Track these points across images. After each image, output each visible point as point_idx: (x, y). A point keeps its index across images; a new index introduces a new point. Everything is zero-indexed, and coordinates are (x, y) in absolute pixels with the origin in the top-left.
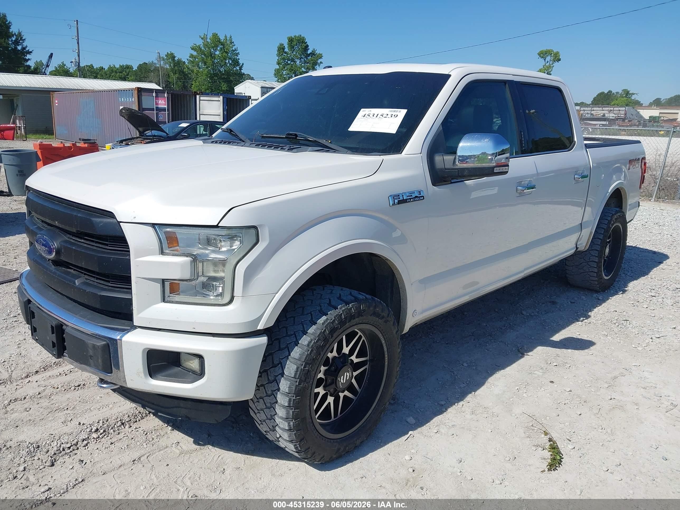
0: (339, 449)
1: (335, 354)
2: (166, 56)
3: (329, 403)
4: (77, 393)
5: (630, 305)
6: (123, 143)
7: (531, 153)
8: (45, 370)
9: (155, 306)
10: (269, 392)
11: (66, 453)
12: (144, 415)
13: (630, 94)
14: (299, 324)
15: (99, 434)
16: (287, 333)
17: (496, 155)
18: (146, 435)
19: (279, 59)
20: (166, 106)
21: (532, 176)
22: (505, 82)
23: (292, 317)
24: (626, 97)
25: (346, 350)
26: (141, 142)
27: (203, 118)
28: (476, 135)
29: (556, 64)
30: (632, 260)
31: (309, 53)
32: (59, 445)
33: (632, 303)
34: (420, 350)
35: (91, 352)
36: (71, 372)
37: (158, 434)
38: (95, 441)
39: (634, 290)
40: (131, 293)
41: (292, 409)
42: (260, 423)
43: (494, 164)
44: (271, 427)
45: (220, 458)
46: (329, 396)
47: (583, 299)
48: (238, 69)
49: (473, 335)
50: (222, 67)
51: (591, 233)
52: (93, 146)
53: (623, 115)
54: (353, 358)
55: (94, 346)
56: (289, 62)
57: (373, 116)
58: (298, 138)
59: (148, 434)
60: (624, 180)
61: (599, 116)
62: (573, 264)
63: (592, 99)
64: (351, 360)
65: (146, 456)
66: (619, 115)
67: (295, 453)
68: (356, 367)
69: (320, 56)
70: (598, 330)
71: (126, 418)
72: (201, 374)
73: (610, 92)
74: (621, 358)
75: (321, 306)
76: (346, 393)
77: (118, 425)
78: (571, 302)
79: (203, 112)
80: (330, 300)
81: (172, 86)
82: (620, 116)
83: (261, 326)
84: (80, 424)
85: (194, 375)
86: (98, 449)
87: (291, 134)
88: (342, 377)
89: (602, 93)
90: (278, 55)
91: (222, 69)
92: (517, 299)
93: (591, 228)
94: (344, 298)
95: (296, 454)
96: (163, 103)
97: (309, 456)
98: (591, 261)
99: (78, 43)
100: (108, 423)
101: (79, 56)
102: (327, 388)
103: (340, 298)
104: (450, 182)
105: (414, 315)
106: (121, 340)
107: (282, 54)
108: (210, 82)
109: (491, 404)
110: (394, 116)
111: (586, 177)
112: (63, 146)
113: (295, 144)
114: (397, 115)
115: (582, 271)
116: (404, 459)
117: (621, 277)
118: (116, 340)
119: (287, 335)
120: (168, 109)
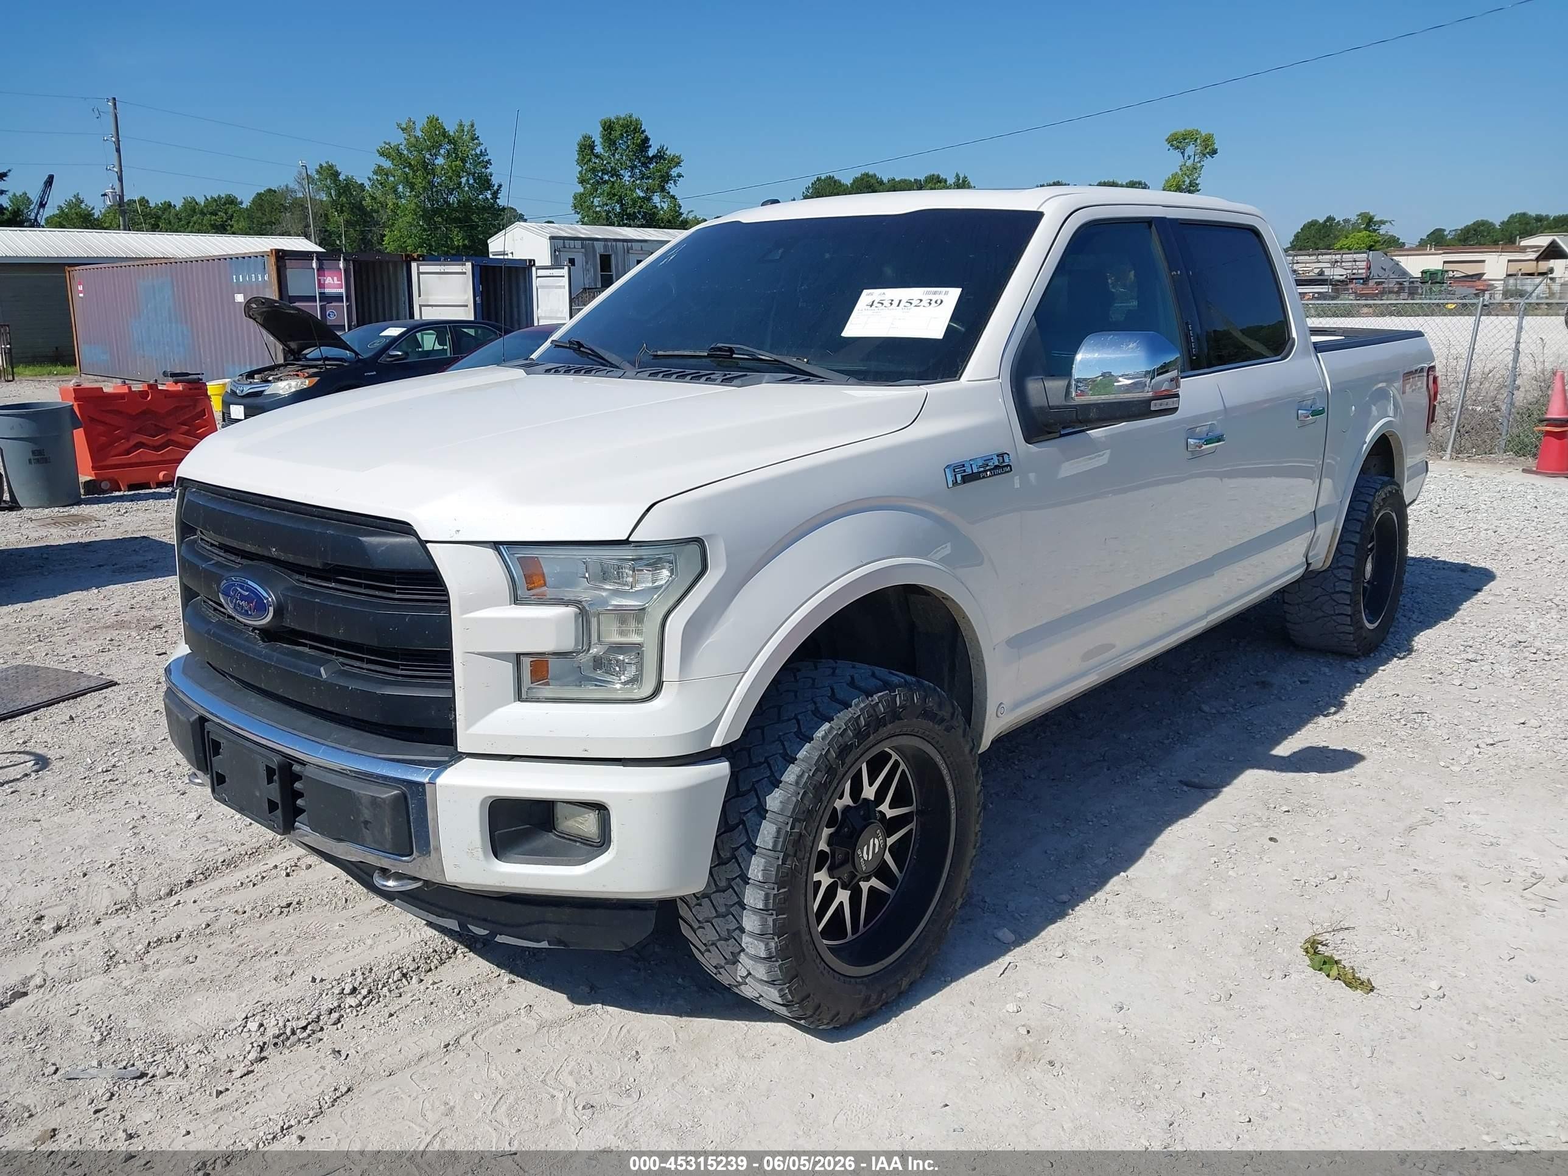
0: (867, 999)
1: (847, 800)
2: (318, 172)
3: (841, 903)
4: (289, 920)
5: (1424, 681)
6: (253, 378)
7: (1208, 367)
8: (206, 878)
9: (500, 710)
10: (723, 884)
11: (299, 1040)
12: (444, 956)
13: (1375, 223)
14: (774, 742)
15: (360, 997)
16: (751, 760)
17: (1153, 374)
18: (458, 994)
19: (584, 172)
20: (343, 291)
21: (1214, 415)
22: (1149, 222)
23: (758, 728)
24: (1365, 229)
25: (869, 792)
26: (298, 375)
27: (430, 315)
28: (1111, 337)
29: (1208, 161)
30: (1417, 588)
31: (650, 155)
32: (281, 1024)
33: (1429, 676)
34: (997, 794)
35: (367, 814)
36: (263, 878)
37: (484, 991)
38: (355, 1013)
39: (1430, 650)
40: (452, 687)
41: (772, 914)
42: (703, 948)
43: (1150, 394)
44: (729, 956)
45: (624, 1030)
46: (839, 889)
47: (1325, 673)
48: (489, 196)
49: (1104, 760)
50: (452, 194)
51: (1335, 531)
52: (196, 389)
53: (1364, 271)
54: (884, 808)
55: (374, 801)
56: (606, 177)
57: (891, 304)
58: (734, 356)
59: (462, 992)
60: (1394, 417)
61: (1311, 274)
62: (1300, 600)
63: (1292, 238)
64: (880, 812)
65: (469, 1036)
66: (1354, 271)
67: (781, 1007)
68: (891, 826)
69: (676, 162)
70: (1365, 735)
71: (408, 964)
72: (603, 842)
73: (1330, 219)
74: (1421, 790)
75: (815, 703)
76: (874, 882)
77: (395, 979)
78: (1301, 682)
79: (428, 300)
80: (832, 690)
81: (338, 242)
82: (1358, 274)
83: (717, 741)
84: (314, 980)
85: (585, 847)
86: (364, 1027)
87: (720, 349)
88: (865, 848)
89: (1313, 223)
90: (581, 162)
91: (452, 199)
92: (1186, 680)
93: (1333, 522)
94: (862, 684)
95: (783, 1011)
96: (335, 283)
97: (809, 1013)
98: (1338, 592)
99: (118, 150)
100: (373, 975)
101: (121, 179)
102: (836, 872)
103: (852, 684)
104: (1058, 435)
105: (999, 714)
106: (435, 784)
107: (590, 160)
108: (425, 230)
109: (1164, 895)
110: (936, 302)
111: (1321, 412)
112: (127, 391)
113: (730, 368)
114: (942, 301)
115: (1321, 614)
116: (1004, 1011)
117: (1400, 625)
118: (423, 785)
119: (752, 765)
120: (347, 297)
